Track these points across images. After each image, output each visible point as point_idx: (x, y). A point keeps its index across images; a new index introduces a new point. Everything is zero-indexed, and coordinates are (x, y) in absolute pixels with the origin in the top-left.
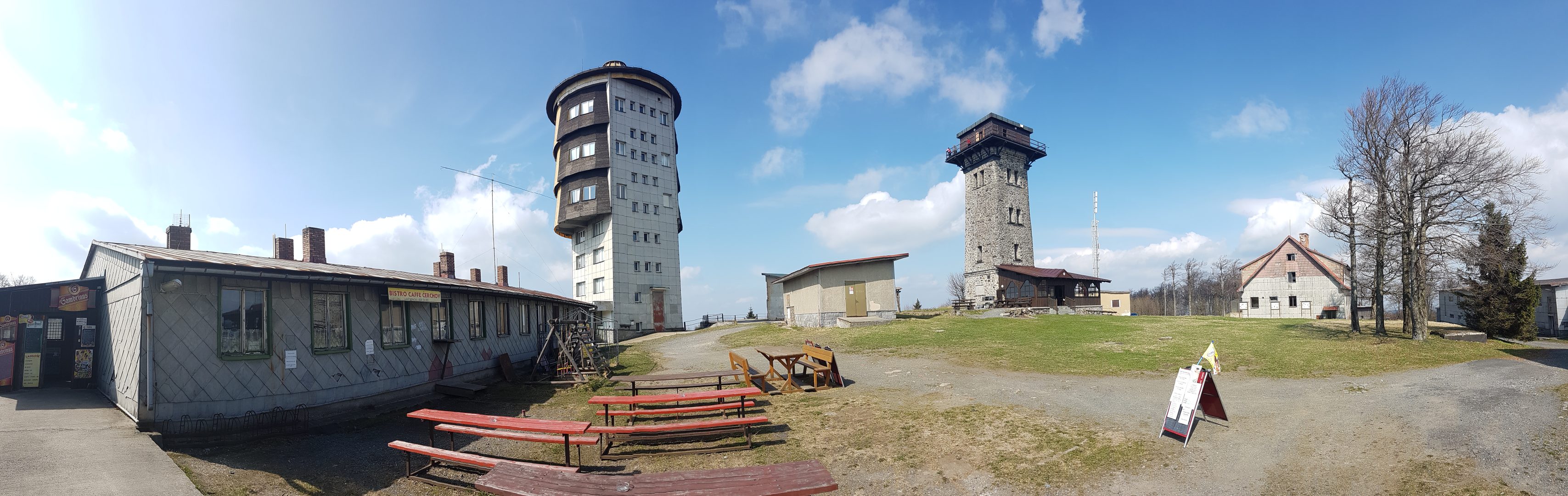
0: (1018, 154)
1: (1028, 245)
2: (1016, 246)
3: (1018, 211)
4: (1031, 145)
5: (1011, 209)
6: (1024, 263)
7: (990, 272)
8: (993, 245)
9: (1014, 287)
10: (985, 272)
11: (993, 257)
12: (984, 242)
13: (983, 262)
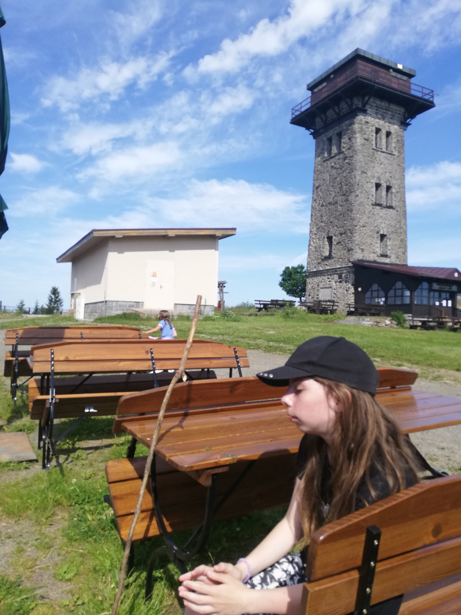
0: (393, 106)
1: (400, 236)
2: (383, 237)
3: (389, 188)
4: (413, 92)
5: (378, 186)
6: (392, 260)
7: (343, 270)
8: (349, 234)
9: (378, 291)
10: (336, 271)
11: (349, 250)
12: (336, 230)
13: (333, 258)
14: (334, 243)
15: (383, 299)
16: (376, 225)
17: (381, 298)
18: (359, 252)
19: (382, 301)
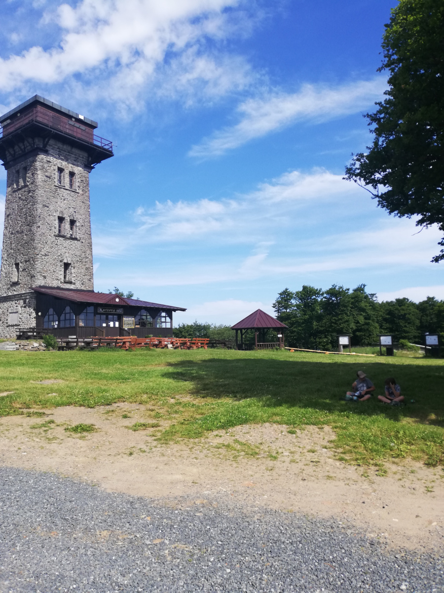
0: (75, 150)
1: (85, 265)
2: (67, 266)
3: (72, 222)
4: (96, 143)
5: (61, 219)
7: (26, 296)
8: (32, 262)
9: (53, 315)
10: (21, 296)
11: (32, 277)
12: (22, 258)
13: (19, 284)
14: (21, 270)
15: (57, 323)
16: (59, 254)
17: (55, 321)
18: (40, 278)
19: (56, 324)
